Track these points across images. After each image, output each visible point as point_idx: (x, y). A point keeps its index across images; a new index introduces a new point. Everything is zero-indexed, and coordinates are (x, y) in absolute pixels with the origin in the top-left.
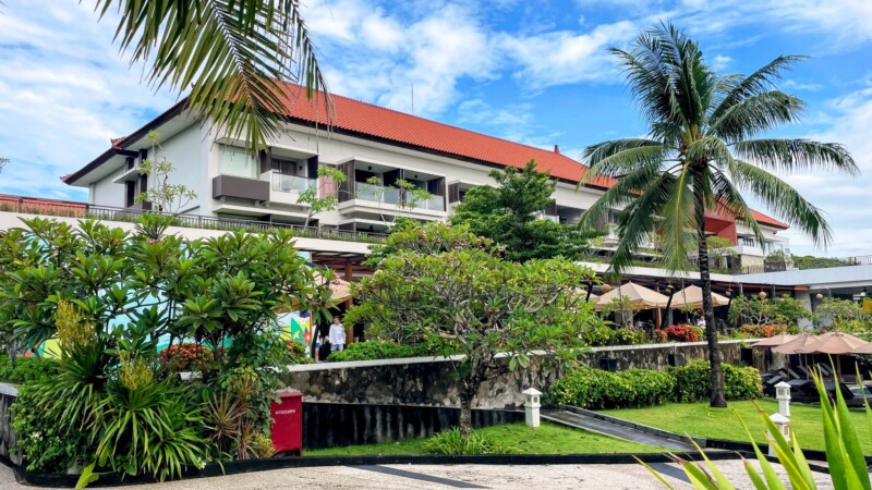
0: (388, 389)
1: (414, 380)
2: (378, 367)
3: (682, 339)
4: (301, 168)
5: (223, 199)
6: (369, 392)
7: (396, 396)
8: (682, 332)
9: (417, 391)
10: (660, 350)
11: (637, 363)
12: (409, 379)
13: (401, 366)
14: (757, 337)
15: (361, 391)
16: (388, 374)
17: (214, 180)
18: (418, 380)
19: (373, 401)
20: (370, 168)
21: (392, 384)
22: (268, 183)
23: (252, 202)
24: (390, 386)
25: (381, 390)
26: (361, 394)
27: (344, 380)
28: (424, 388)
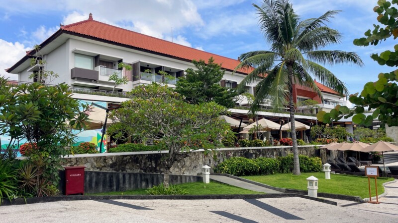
0: (137, 166)
1: (151, 161)
2: (132, 155)
3: (287, 144)
4: (115, 65)
5: (76, 79)
6: (127, 167)
7: (141, 169)
8: (287, 141)
9: (152, 167)
10: (275, 149)
11: (263, 155)
12: (148, 161)
13: (144, 155)
14: (323, 144)
15: (123, 166)
16: (138, 158)
17: (72, 70)
18: (153, 162)
19: (129, 171)
20: (148, 66)
21: (139, 163)
22: (98, 72)
23: (90, 81)
24: (138, 164)
25: (133, 166)
26: (123, 168)
27: (114, 161)
28: (155, 166)
